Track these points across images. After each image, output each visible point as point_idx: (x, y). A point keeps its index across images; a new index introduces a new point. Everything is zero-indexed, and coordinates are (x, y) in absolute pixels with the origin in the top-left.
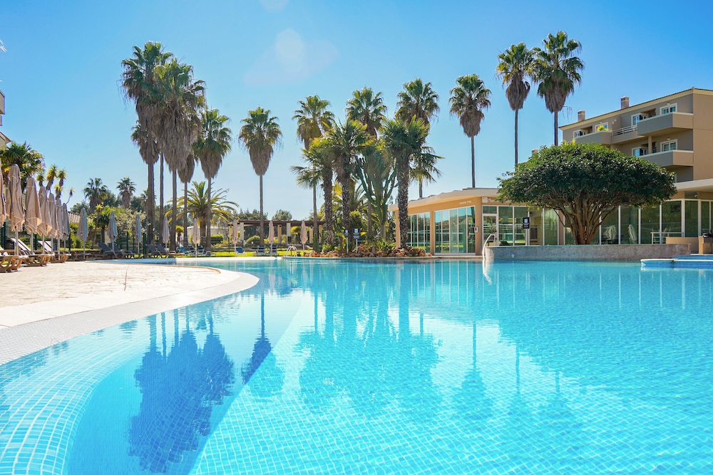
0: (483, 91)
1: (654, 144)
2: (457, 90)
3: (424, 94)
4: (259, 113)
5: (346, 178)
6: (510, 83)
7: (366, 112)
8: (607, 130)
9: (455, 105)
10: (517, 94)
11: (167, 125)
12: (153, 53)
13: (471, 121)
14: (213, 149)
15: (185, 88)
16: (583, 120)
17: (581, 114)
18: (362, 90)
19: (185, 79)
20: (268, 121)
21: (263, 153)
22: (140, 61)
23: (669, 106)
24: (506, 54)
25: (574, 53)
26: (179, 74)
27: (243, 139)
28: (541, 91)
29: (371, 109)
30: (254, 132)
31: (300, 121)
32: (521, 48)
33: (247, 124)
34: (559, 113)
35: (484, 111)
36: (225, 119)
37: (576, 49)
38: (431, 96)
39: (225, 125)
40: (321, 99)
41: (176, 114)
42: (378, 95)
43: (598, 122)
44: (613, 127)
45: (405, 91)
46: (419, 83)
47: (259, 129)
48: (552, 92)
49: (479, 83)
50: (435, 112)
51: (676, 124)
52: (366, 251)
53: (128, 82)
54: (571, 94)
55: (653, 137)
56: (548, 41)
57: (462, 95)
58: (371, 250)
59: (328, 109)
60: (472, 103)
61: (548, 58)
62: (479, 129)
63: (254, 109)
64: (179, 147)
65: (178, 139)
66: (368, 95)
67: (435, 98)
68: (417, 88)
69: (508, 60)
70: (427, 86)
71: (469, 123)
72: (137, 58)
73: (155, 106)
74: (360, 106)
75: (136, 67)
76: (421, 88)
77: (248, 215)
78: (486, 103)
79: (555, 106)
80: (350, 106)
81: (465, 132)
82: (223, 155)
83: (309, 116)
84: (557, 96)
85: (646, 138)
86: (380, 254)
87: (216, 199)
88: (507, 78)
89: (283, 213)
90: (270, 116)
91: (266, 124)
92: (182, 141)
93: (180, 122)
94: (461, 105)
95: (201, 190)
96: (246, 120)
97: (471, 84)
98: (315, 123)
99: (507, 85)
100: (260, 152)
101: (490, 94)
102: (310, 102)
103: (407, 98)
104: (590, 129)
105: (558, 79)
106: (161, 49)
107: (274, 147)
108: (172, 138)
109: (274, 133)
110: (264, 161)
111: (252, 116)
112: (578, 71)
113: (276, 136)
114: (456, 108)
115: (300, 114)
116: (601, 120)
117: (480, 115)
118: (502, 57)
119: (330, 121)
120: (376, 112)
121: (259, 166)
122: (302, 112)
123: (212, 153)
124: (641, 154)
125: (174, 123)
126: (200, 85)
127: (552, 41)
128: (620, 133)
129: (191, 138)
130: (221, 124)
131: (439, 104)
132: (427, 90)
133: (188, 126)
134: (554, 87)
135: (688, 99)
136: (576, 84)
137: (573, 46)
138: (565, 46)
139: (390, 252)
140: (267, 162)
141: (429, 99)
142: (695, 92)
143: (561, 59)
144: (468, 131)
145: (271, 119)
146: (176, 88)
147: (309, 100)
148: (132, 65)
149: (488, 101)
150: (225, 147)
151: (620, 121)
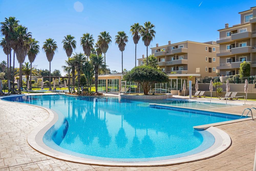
0: (126, 37)
1: (177, 56)
2: (118, 36)
3: (107, 36)
4: (50, 40)
5: (79, 70)
6: (134, 35)
7: (87, 41)
8: (164, 51)
9: (117, 41)
10: (136, 39)
11: (18, 47)
12: (12, 20)
13: (122, 46)
14: (33, 53)
15: (25, 35)
16: (158, 47)
17: (157, 45)
18: (86, 34)
19: (25, 32)
20: (53, 43)
21: (51, 54)
22: (8, 23)
23: (181, 45)
24: (133, 26)
25: (153, 29)
26: (23, 30)
27: (44, 49)
28: (143, 39)
29: (89, 40)
30: (48, 46)
31: (64, 43)
32: (138, 25)
33: (45, 44)
34: (148, 47)
35: (126, 43)
36: (37, 42)
37: (153, 27)
38: (109, 37)
39: (37, 44)
40: (72, 36)
41: (21, 44)
42: (91, 36)
43: (162, 48)
44: (166, 50)
45: (101, 35)
46: (105, 33)
47: (50, 46)
48: (146, 40)
49: (124, 34)
50: (110, 42)
51: (183, 51)
52: (85, 94)
53: (3, 30)
54: (152, 41)
55: (177, 54)
56: (145, 24)
57: (119, 38)
58: (86, 93)
59: (74, 39)
60: (122, 40)
61: (145, 30)
62: (124, 49)
63: (48, 39)
64: (22, 55)
65: (22, 52)
66: (88, 35)
67: (110, 38)
68: (104, 34)
69: (134, 28)
70: (108, 34)
71: (121, 47)
72: (6, 22)
73: (14, 41)
74: (85, 39)
75: (6, 25)
76: (106, 34)
77: (44, 71)
78: (127, 41)
79: (147, 44)
80: (82, 39)
81: (120, 50)
82: (37, 54)
83: (67, 42)
84: (148, 42)
85: (175, 55)
86: (89, 95)
87: (33, 68)
88: (133, 34)
89: (57, 71)
90: (54, 41)
91: (52, 44)
92: (23, 53)
93: (23, 46)
94: (119, 41)
95: (27, 65)
96: (45, 42)
97: (122, 34)
98: (70, 44)
99: (133, 36)
100: (50, 54)
101: (128, 38)
102: (68, 37)
103: (101, 38)
104: (159, 50)
105: (148, 36)
106: (15, 19)
107: (55, 52)
108: (20, 52)
109: (55, 47)
110: (51, 57)
111: (47, 41)
112: (154, 34)
113: (56, 48)
114: (117, 42)
115: (64, 41)
116: (163, 47)
117: (125, 44)
118: (132, 27)
119: (75, 44)
120: (91, 41)
121: (50, 59)
122: (65, 40)
123: (33, 54)
124: (174, 60)
125: (20, 47)
126: (30, 34)
127: (146, 24)
128: (168, 52)
129: (27, 52)
130: (36, 44)
131: (111, 40)
132: (107, 35)
133: (25, 48)
134: (147, 38)
135: (186, 43)
136: (153, 38)
137: (152, 26)
138: (150, 26)
139: (93, 94)
140: (52, 57)
141: (108, 38)
142: (188, 42)
143: (149, 30)
144: (121, 50)
145: (54, 42)
146: (22, 35)
147: (68, 36)
148: (4, 24)
149: (127, 40)
150: (37, 52)
151: (168, 48)
